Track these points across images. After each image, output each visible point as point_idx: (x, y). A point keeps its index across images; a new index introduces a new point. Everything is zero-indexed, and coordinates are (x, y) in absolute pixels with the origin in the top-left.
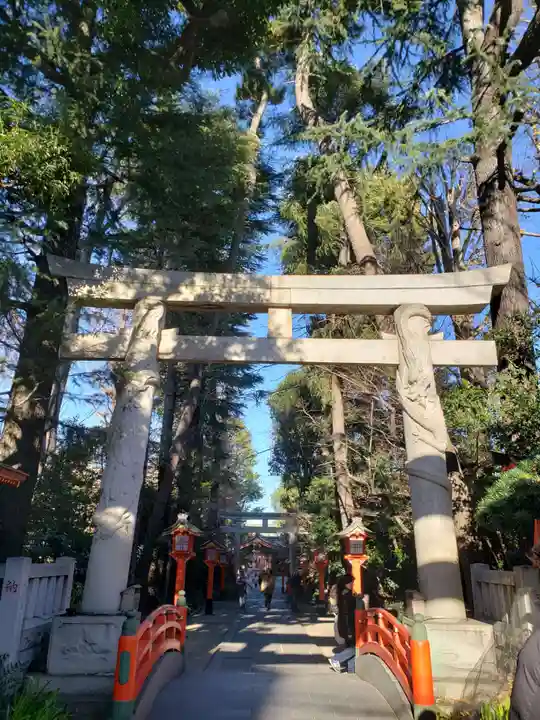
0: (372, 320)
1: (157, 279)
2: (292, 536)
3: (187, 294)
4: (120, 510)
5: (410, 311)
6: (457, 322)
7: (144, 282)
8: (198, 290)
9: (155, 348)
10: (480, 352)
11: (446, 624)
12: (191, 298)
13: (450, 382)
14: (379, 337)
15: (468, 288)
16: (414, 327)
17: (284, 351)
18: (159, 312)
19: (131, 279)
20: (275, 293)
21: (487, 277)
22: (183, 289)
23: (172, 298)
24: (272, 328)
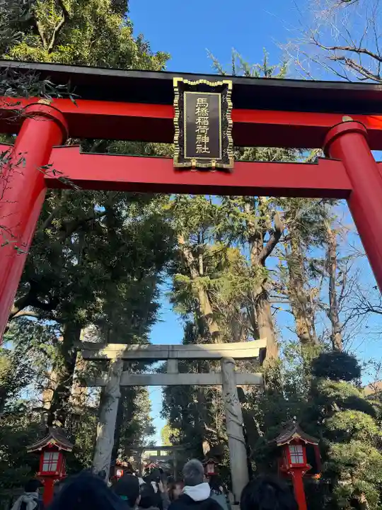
5: (226, 361)
20: (170, 353)
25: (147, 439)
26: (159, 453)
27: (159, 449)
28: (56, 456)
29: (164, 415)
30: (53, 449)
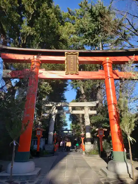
0: (82, 108)
1: (55, 103)
2: (74, 135)
3: (59, 105)
4: (52, 133)
5: (86, 107)
6: (92, 108)
7: (53, 104)
8: (60, 105)
9: (55, 112)
10: (95, 112)
11: (89, 145)
12: (60, 106)
13: (91, 116)
14: (82, 110)
15: (93, 104)
16: (86, 109)
17: (71, 112)
18: (55, 108)
19: (52, 103)
20: (69, 105)
21: (96, 102)
22: (58, 104)
23: (57, 106)
24: (69, 109)
25: (65, 127)
26: (68, 132)
27: (68, 130)
28: (40, 131)
29: (70, 120)
30: (39, 130)
